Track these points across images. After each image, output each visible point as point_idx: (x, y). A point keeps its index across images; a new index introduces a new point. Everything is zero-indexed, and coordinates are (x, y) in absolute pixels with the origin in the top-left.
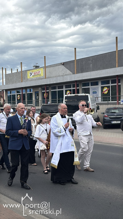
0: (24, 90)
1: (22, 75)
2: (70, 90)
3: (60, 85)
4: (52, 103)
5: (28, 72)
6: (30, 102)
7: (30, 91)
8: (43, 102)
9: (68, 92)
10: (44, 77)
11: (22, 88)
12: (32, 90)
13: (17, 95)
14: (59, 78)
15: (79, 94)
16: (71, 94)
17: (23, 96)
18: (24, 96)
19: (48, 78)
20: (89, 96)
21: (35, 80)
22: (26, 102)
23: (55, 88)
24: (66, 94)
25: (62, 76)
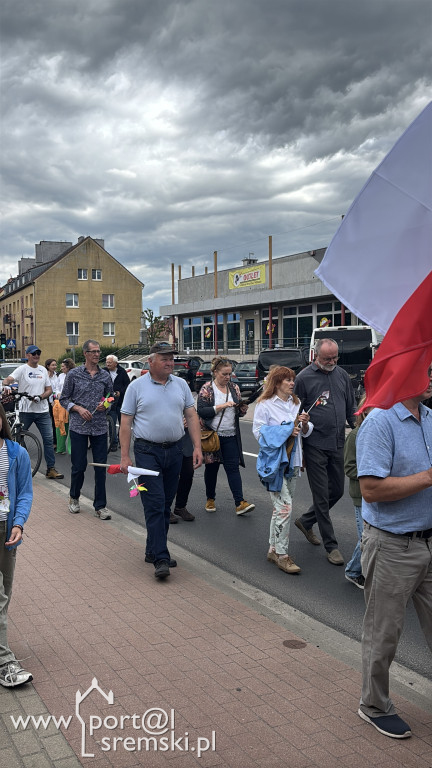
0: (221, 317)
1: (217, 281)
2: (329, 317)
3: (305, 305)
4: (285, 346)
5: (231, 273)
6: (234, 343)
7: (235, 319)
8: (265, 344)
9: (324, 321)
10: (268, 285)
11: (217, 312)
12: (238, 315)
13: (205, 328)
14: (302, 287)
15: (350, 324)
16: (330, 325)
17: (218, 330)
18: (220, 329)
19: (277, 287)
20: (373, 331)
21: (247, 292)
22: (225, 344)
23: (292, 311)
24: (318, 326)
25: (311, 282)
